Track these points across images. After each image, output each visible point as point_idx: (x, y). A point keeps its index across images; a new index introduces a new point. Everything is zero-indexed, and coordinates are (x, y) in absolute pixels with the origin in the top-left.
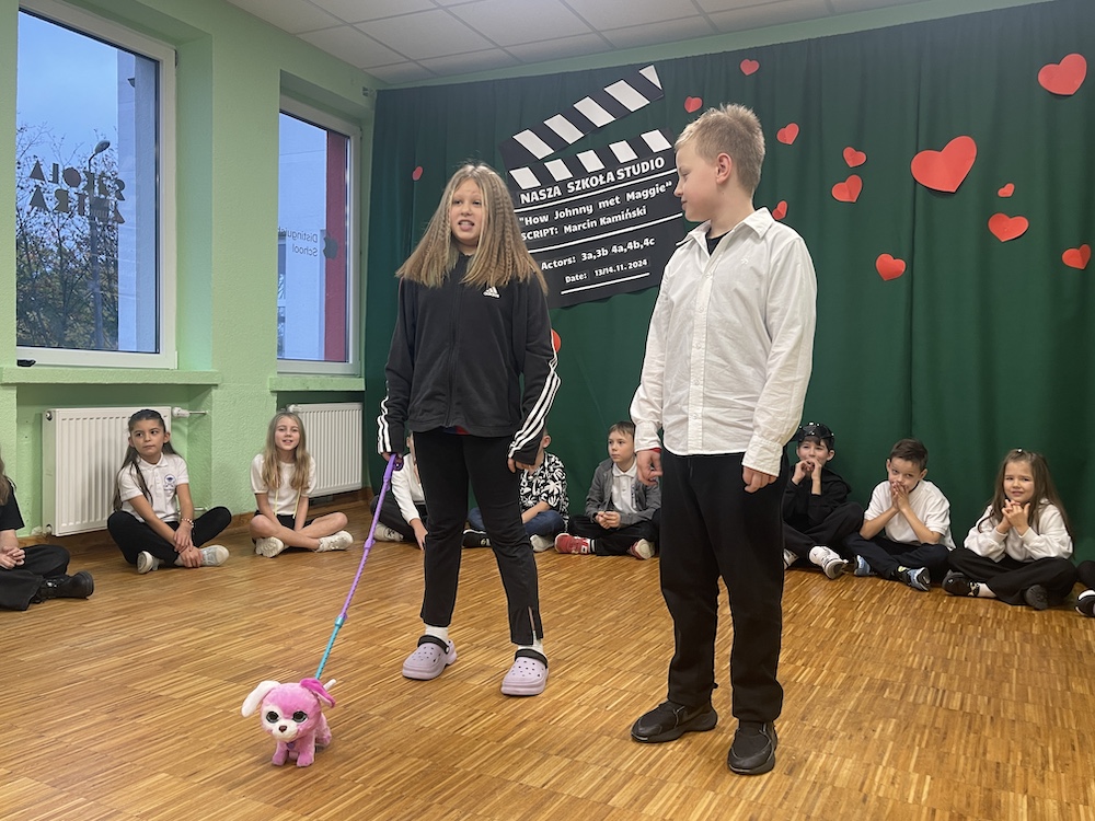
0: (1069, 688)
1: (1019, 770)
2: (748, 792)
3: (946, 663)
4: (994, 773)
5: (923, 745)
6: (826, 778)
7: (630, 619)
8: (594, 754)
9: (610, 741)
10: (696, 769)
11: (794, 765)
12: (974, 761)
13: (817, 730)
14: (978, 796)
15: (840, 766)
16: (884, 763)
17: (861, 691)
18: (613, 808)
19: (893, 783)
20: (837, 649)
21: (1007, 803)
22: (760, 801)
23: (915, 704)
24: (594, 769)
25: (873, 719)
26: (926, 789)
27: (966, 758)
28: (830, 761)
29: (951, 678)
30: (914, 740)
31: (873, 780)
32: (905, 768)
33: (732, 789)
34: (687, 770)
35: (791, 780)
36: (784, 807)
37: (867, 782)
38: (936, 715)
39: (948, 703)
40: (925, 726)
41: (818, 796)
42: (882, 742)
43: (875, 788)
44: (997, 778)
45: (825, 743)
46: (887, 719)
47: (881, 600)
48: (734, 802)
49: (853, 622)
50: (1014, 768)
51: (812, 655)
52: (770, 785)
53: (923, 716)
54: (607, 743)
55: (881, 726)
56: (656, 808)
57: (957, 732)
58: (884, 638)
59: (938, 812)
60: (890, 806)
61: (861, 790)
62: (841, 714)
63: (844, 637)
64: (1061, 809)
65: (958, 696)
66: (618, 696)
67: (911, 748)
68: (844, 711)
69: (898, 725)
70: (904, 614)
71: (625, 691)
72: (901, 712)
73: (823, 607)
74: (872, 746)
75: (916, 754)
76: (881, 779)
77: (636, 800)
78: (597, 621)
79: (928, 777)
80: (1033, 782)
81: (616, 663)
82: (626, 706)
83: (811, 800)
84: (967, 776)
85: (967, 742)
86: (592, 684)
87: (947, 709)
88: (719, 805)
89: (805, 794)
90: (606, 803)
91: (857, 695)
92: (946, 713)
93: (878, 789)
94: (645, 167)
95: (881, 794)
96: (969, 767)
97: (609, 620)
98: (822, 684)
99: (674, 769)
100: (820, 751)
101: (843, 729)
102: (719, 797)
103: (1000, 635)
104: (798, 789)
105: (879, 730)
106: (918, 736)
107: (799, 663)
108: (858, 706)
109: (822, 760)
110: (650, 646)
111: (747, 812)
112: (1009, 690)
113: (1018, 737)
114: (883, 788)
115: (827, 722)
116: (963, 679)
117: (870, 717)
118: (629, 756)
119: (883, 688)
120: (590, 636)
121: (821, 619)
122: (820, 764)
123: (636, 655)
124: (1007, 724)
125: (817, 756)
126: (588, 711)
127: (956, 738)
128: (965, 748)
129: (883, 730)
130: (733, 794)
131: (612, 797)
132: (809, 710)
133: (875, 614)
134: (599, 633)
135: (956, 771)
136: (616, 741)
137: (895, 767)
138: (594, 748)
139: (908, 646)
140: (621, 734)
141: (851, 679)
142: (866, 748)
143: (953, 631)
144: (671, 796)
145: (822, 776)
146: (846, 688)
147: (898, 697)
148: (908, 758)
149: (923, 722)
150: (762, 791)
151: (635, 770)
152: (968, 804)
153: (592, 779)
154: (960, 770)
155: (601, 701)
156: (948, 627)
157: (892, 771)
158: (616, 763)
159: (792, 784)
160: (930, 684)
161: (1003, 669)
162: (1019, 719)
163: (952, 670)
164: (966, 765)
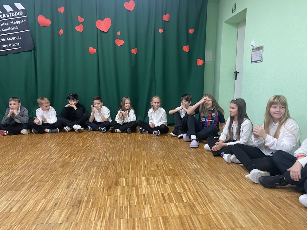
0: (135, 151)
1: (124, 172)
2: (55, 196)
3: (109, 150)
4: (118, 175)
5: (102, 172)
6: (78, 186)
7: (20, 154)
8: (6, 197)
9: (11, 192)
10: (40, 194)
11: (69, 185)
12: (114, 173)
13: (76, 174)
14: (114, 181)
15: (81, 182)
16: (93, 179)
17: (88, 161)
18: (12, 212)
19: (95, 183)
20: (82, 151)
21: (121, 181)
22: (59, 198)
23: (101, 162)
24: (6, 202)
25: (91, 168)
26: (103, 182)
27: (112, 172)
28: (79, 181)
29: (110, 153)
30: (100, 171)
31: (90, 184)
32: (98, 179)
33: (50, 197)
34: (37, 195)
35: (68, 190)
36: (66, 198)
37: (88, 185)
38: (106, 163)
39: (109, 160)
40: (103, 167)
41: (75, 192)
42: (93, 173)
43: (90, 186)
44: (119, 175)
45: (78, 177)
46: (94, 167)
47: (94, 137)
48: (51, 200)
49: (87, 143)
50: (123, 172)
51: (76, 154)
52: (62, 193)
53: (103, 164)
54: (10, 193)
55: (92, 169)
56: (26, 209)
57: (110, 166)
58: (95, 146)
59: (105, 187)
60: (94, 189)
61: (86, 187)
62: (82, 169)
63: (84, 148)
64: (132, 180)
65: (111, 157)
66: (15, 178)
67: (99, 173)
68: (83, 167)
69: (97, 168)
70: (100, 139)
71: (17, 176)
72: (98, 165)
73: (79, 141)
74: (90, 175)
75: (101, 174)
76: (92, 183)
77: (20, 208)
78: (9, 156)
79: (103, 179)
80: (126, 174)
81: (14, 168)
82: (17, 180)
83: (73, 193)
84: (112, 177)
85: (113, 168)
86: (6, 176)
87: (109, 161)
88: (46, 203)
89: (72, 192)
90: (9, 212)
91: (87, 162)
92: (108, 162)
93: (91, 186)
94: (16, 14)
95: (91, 187)
96: (113, 174)
97: (13, 155)
98: (78, 162)
99: (33, 196)
100: (76, 180)
101: (83, 173)
102: (46, 200)
103: (121, 141)
104: (70, 191)
105: (92, 170)
106: (101, 170)
107: (72, 157)
108: (87, 165)
109: (77, 182)
110: (26, 161)
111: (54, 202)
112: (122, 154)
113: (124, 164)
114: (92, 185)
115: (79, 171)
116: (113, 153)
117: (90, 167)
118: (18, 195)
119: (94, 159)
120: (6, 161)
121: (79, 144)
122: (76, 183)
123: (22, 164)
124: (121, 162)
125: (76, 181)
126: (4, 185)
127: (110, 168)
128: (112, 170)
129: (93, 170)
130: (51, 198)
131: (12, 209)
132: (74, 169)
133: (93, 140)
134: (9, 160)
135: (110, 176)
136: (13, 192)
137: (95, 179)
138: (6, 195)
139: (100, 147)
140: (15, 189)
141: (86, 158)
142: (88, 176)
143: (111, 142)
144: (31, 204)
145: (77, 186)
146: (84, 161)
147: (97, 161)
148: (99, 176)
149: (103, 166)
150: (59, 195)
151: (20, 199)
152: (112, 184)
153: (5, 205)
154: (111, 176)
155: (9, 180)
156: (110, 141)
157: (95, 180)
158: (13, 198)
159: (68, 191)
160: (105, 156)
161: (121, 149)
162: (124, 160)
163: (110, 151)
164: (112, 174)
